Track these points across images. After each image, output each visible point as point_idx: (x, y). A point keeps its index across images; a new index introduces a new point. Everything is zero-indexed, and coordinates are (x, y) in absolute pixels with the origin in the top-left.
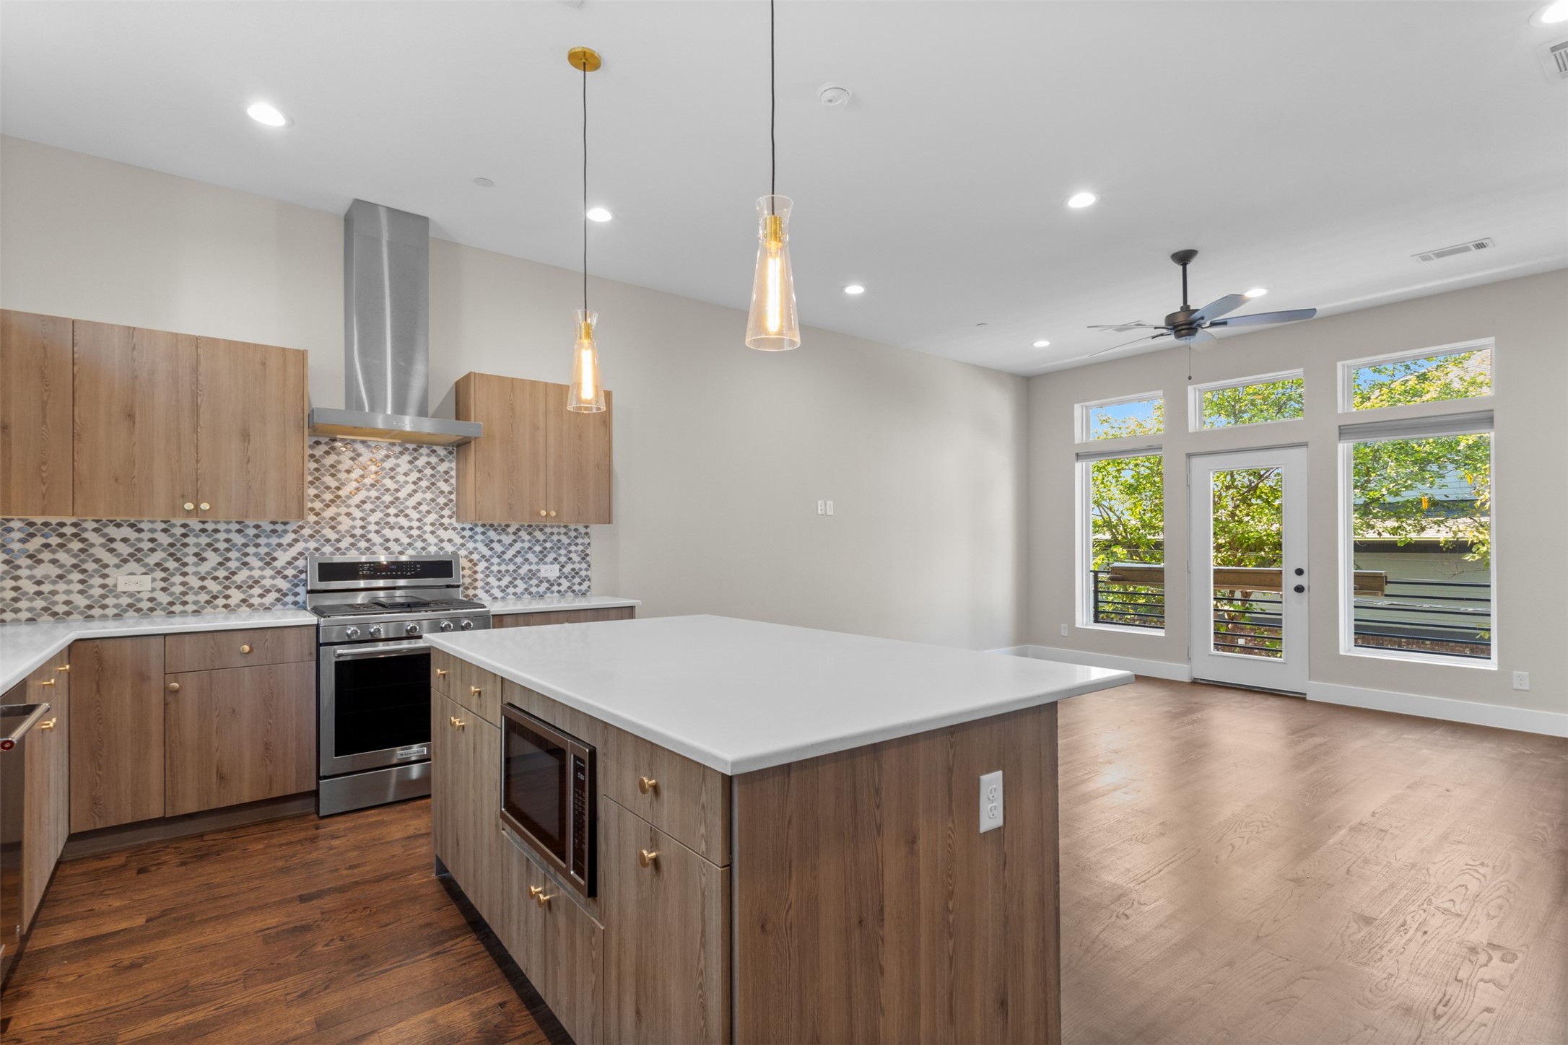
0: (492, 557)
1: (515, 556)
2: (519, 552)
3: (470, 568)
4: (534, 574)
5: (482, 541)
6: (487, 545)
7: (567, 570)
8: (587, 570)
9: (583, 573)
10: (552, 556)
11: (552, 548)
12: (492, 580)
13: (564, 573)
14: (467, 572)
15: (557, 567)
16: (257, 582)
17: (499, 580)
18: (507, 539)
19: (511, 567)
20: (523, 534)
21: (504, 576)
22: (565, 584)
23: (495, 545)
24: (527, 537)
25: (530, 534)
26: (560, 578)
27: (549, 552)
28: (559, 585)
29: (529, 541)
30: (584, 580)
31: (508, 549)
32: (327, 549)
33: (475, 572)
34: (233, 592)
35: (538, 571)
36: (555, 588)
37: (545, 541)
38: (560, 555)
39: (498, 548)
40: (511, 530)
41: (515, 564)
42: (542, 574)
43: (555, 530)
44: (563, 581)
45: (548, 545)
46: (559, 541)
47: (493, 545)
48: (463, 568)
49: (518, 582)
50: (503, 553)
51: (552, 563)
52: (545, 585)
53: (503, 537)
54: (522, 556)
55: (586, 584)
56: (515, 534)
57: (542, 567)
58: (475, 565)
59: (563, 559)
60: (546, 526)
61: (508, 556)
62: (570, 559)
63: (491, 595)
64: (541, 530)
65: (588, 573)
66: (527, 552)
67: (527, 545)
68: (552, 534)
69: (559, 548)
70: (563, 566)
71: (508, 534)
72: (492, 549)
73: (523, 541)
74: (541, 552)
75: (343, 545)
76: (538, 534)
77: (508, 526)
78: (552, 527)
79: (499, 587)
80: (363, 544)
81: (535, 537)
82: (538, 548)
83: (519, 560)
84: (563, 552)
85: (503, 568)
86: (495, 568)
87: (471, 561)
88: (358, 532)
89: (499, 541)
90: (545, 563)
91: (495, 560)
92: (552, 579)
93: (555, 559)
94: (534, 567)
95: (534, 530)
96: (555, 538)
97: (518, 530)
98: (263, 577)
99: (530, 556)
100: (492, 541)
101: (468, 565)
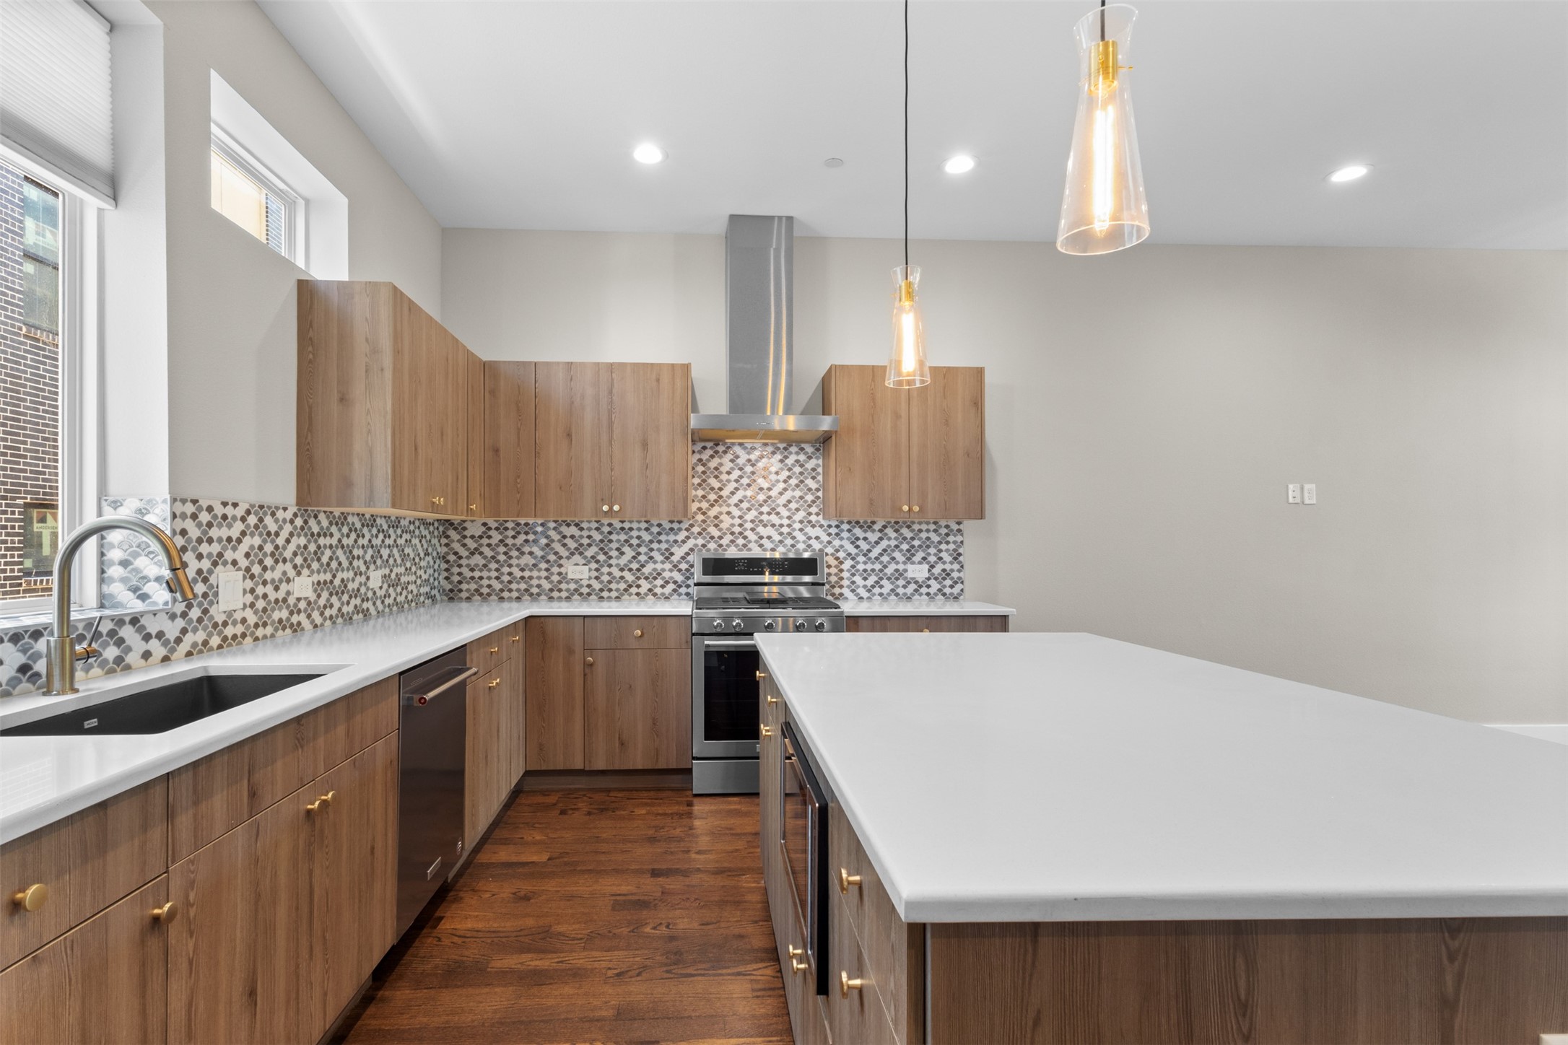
0: (857, 555)
1: (881, 555)
2: (885, 550)
3: (836, 567)
4: (901, 575)
5: (848, 539)
6: (852, 543)
7: (937, 570)
8: (959, 571)
9: (955, 575)
10: (920, 555)
11: (920, 546)
12: (858, 579)
13: (933, 574)
14: (833, 570)
15: (926, 567)
16: (659, 574)
17: (865, 579)
18: (873, 537)
19: (878, 566)
20: (889, 531)
21: (870, 575)
22: (935, 586)
23: (860, 543)
24: (893, 535)
25: (896, 531)
26: (929, 579)
27: (917, 551)
28: (928, 586)
29: (896, 539)
30: (956, 583)
31: (873, 547)
32: (712, 546)
33: (841, 571)
34: (642, 582)
35: (906, 571)
36: (924, 590)
37: (913, 539)
38: (929, 554)
39: (864, 546)
40: (877, 527)
41: (881, 563)
42: (910, 575)
43: (924, 527)
44: (932, 582)
45: (916, 543)
46: (928, 538)
47: (858, 543)
48: (829, 567)
49: (884, 582)
50: (869, 551)
51: (920, 563)
52: (913, 586)
53: (869, 535)
54: (889, 555)
55: (958, 587)
56: (881, 531)
57: (910, 567)
58: (841, 563)
59: (932, 559)
60: (913, 523)
61: (873, 554)
62: (940, 559)
63: (857, 595)
64: (909, 527)
65: (961, 575)
66: (893, 551)
67: (893, 543)
68: (920, 531)
69: (928, 547)
70: (932, 567)
71: (873, 531)
72: (857, 547)
73: (889, 539)
74: (908, 551)
75: (725, 542)
76: (905, 531)
77: (873, 523)
78: (920, 523)
79: (865, 586)
80: (740, 541)
81: (902, 534)
82: (905, 547)
83: (885, 559)
84: (932, 551)
85: (869, 567)
86: (861, 567)
87: (837, 559)
88: (737, 529)
89: (865, 539)
90: (913, 563)
91: (861, 558)
92: (920, 581)
93: (924, 559)
94: (901, 567)
95: (901, 527)
96: (924, 535)
97: (885, 527)
98: (663, 570)
99: (897, 555)
100: (858, 539)
101: (834, 563)
